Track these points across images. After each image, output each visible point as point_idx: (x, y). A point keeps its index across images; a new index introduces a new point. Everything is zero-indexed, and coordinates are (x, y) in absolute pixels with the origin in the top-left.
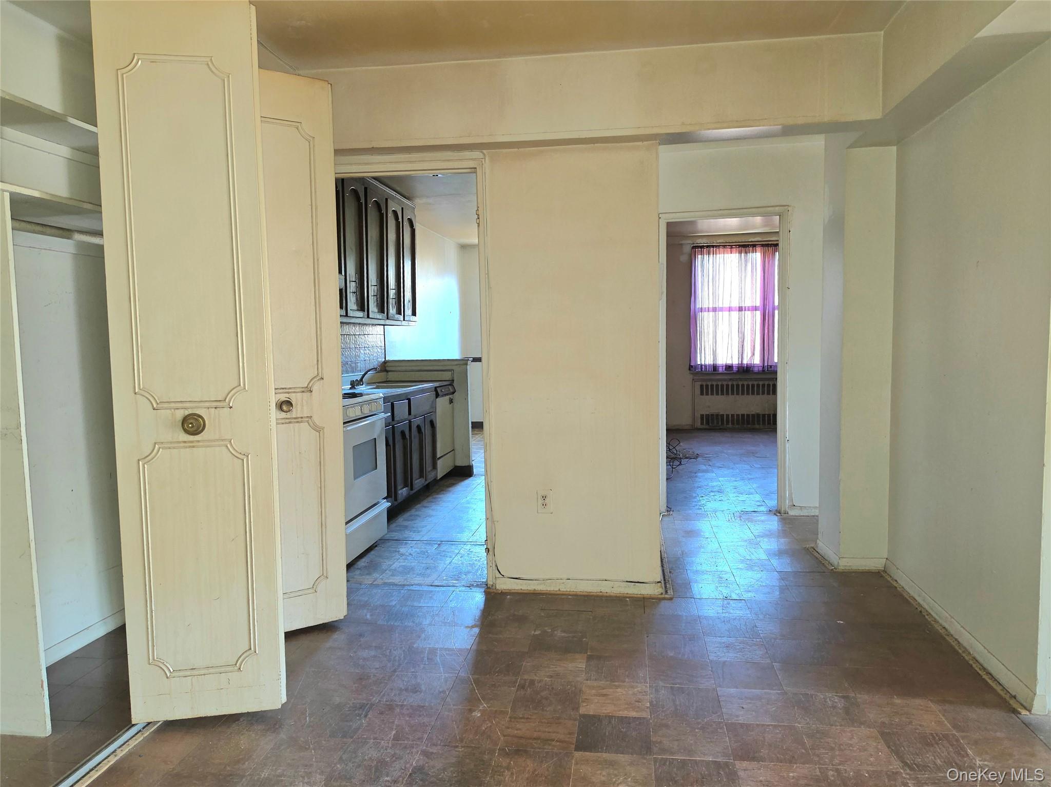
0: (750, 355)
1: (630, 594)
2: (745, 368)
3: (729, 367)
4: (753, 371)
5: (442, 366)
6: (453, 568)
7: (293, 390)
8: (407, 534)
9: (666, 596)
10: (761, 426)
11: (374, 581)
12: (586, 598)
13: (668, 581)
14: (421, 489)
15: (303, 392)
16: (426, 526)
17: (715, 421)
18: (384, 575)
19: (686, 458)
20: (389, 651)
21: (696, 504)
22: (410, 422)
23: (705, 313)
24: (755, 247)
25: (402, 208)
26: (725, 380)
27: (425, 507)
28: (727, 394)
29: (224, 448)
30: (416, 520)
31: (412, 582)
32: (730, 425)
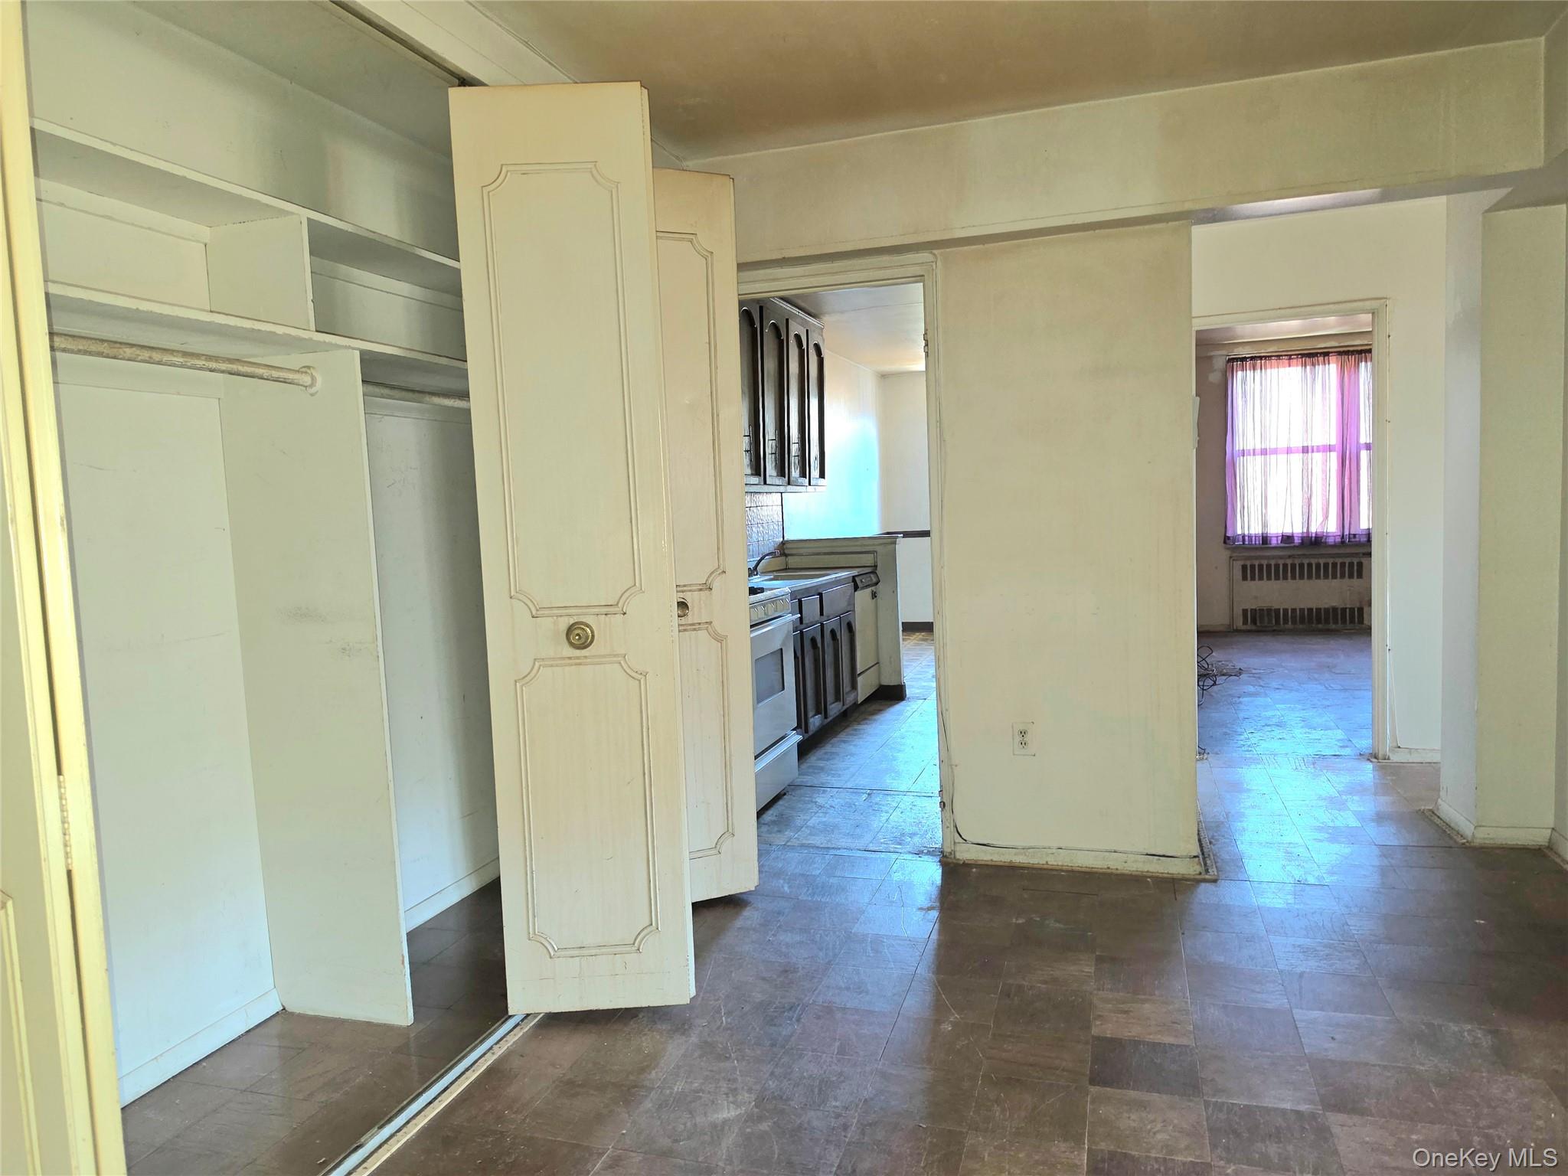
0: (1320, 519)
1: (1153, 873)
2: (1313, 539)
3: (1287, 539)
4: (1326, 542)
5: (861, 546)
6: (893, 828)
7: (689, 588)
8: (823, 778)
9: (1207, 877)
10: (1340, 626)
11: (788, 841)
12: (1087, 876)
13: (1209, 855)
14: (837, 716)
15: (701, 590)
16: (848, 768)
17: (1266, 619)
18: (799, 833)
19: (1223, 675)
20: (819, 936)
21: (1242, 743)
22: (822, 625)
23: (1248, 457)
24: (1328, 355)
25: (807, 331)
26: (1281, 557)
27: (844, 742)
28: (1285, 578)
29: (617, 666)
30: (833, 758)
31: (838, 843)
32: (1290, 625)
